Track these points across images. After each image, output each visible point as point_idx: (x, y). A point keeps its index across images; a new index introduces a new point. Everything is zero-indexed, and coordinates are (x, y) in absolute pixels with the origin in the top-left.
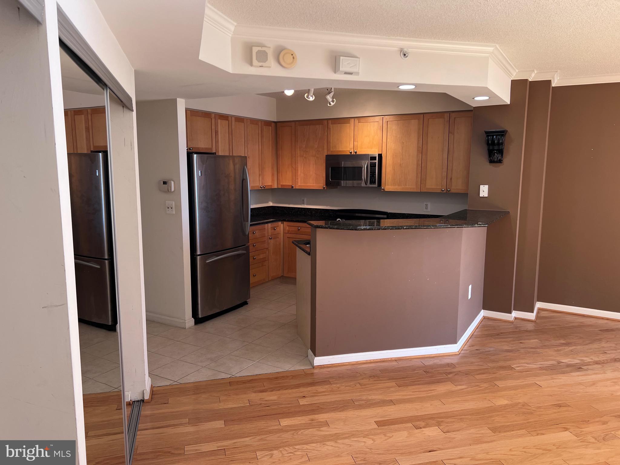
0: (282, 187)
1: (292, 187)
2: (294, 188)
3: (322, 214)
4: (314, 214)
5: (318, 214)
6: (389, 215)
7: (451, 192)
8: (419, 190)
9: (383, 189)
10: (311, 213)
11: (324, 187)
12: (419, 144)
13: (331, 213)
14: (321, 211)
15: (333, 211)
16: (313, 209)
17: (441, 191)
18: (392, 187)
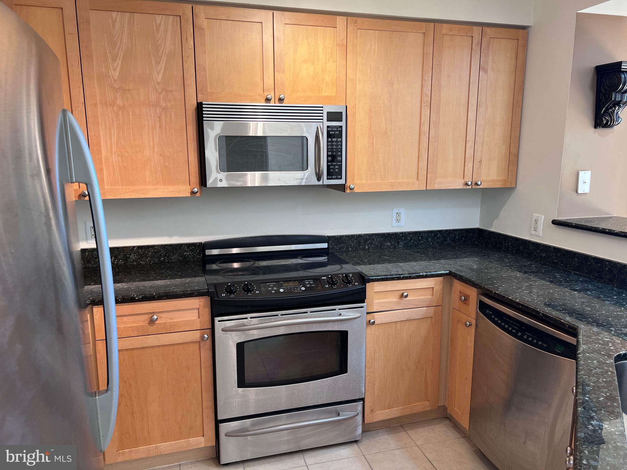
1: (84, 196)
3: (161, 258)
4: (136, 262)
5: (148, 260)
6: (330, 242)
7: (481, 187)
8: (424, 187)
9: (351, 189)
10: (126, 259)
11: (196, 190)
12: (425, 89)
13: (188, 253)
14: (156, 251)
15: (191, 248)
16: (132, 249)
17: (464, 185)
18: (369, 182)
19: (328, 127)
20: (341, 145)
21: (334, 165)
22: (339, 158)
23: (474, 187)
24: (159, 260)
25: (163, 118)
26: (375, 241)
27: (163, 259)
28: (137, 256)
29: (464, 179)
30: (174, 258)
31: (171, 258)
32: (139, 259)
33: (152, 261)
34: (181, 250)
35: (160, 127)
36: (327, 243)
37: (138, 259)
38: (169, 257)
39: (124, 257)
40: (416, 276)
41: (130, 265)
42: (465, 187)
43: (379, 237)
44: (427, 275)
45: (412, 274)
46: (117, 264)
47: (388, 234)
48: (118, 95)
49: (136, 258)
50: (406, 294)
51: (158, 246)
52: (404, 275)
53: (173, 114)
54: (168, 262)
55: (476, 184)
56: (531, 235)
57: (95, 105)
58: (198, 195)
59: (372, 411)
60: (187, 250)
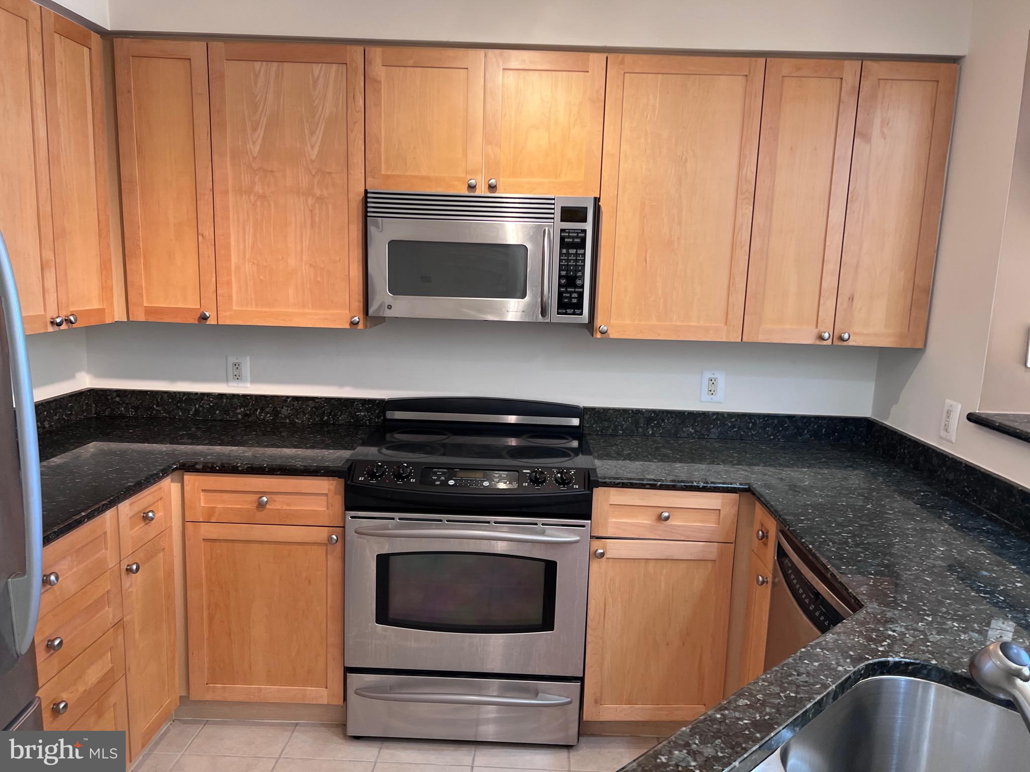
0: (152, 319)
1: (204, 318)
2: (212, 321)
3: (324, 418)
4: (289, 419)
5: (306, 418)
6: (587, 417)
7: (850, 343)
8: (738, 337)
9: (602, 333)
10: (276, 413)
11: (356, 319)
12: (745, 170)
13: (362, 414)
14: (317, 405)
15: (367, 406)
16: (285, 400)
17: (816, 339)
18: (637, 322)
19: (562, 231)
20: (584, 261)
21: (571, 293)
22: (579, 282)
23: (836, 342)
24: (322, 419)
25: (317, 211)
26: (665, 422)
27: (326, 418)
28: (290, 410)
29: (817, 327)
30: (343, 418)
31: (338, 418)
32: (294, 415)
33: (311, 421)
34: (353, 408)
35: (312, 225)
36: (579, 419)
37: (292, 415)
38: (336, 416)
39: (272, 411)
40: (685, 486)
41: (281, 423)
42: (818, 342)
43: (672, 417)
44: (707, 486)
45: (679, 482)
46: (264, 419)
47: (691, 414)
48: (257, 179)
49: (290, 413)
50: (666, 514)
51: (321, 398)
52: (663, 482)
53: (330, 207)
54: (334, 424)
55: (841, 339)
56: (941, 438)
57: (226, 192)
58: (361, 326)
59: (596, 702)
60: (361, 408)
